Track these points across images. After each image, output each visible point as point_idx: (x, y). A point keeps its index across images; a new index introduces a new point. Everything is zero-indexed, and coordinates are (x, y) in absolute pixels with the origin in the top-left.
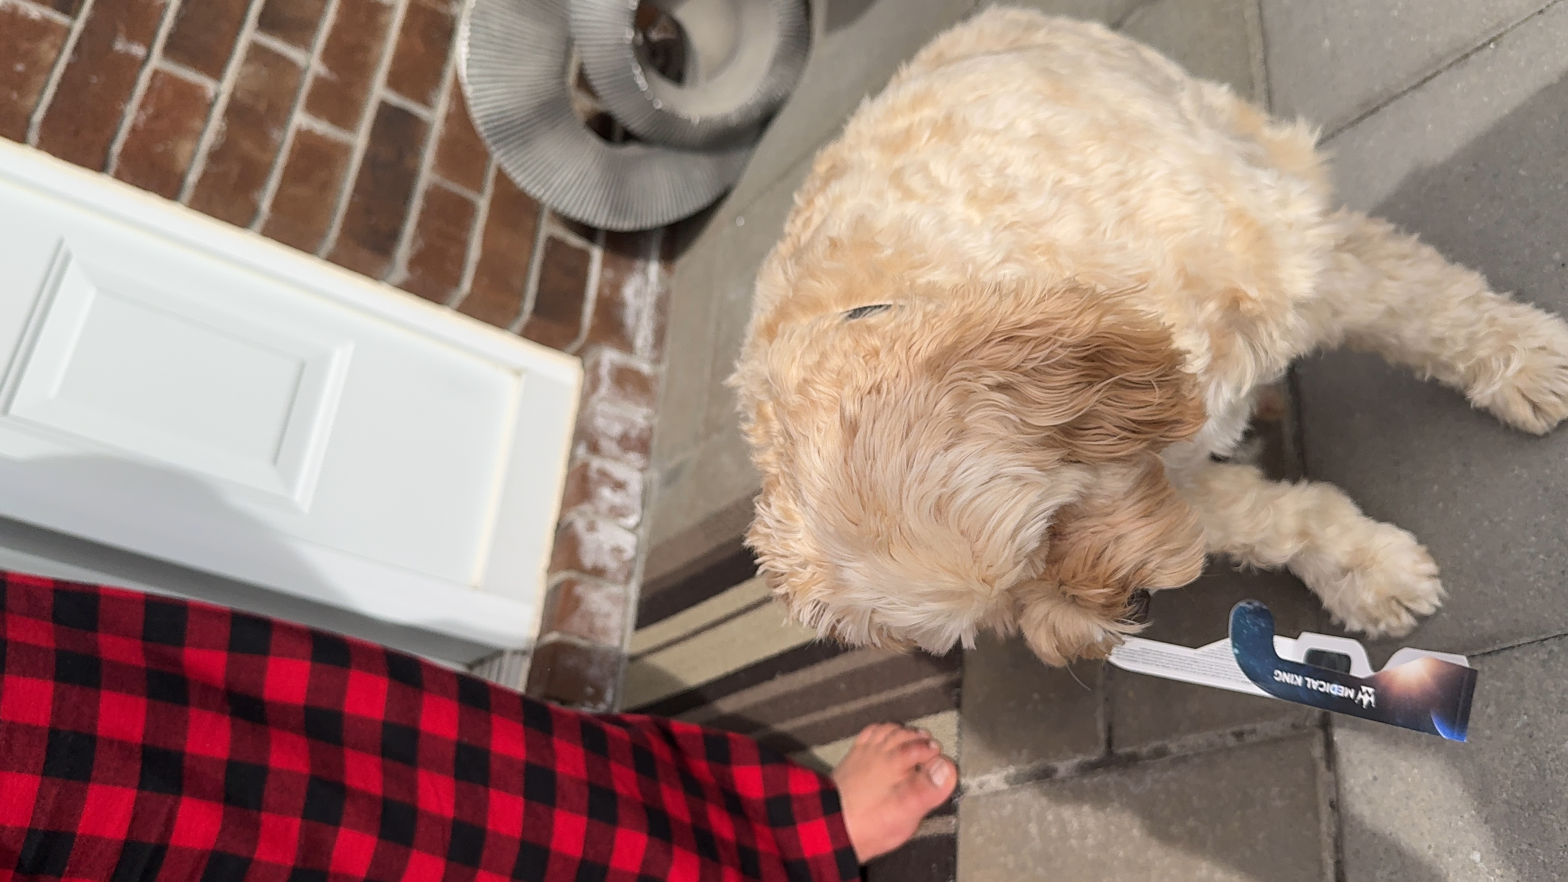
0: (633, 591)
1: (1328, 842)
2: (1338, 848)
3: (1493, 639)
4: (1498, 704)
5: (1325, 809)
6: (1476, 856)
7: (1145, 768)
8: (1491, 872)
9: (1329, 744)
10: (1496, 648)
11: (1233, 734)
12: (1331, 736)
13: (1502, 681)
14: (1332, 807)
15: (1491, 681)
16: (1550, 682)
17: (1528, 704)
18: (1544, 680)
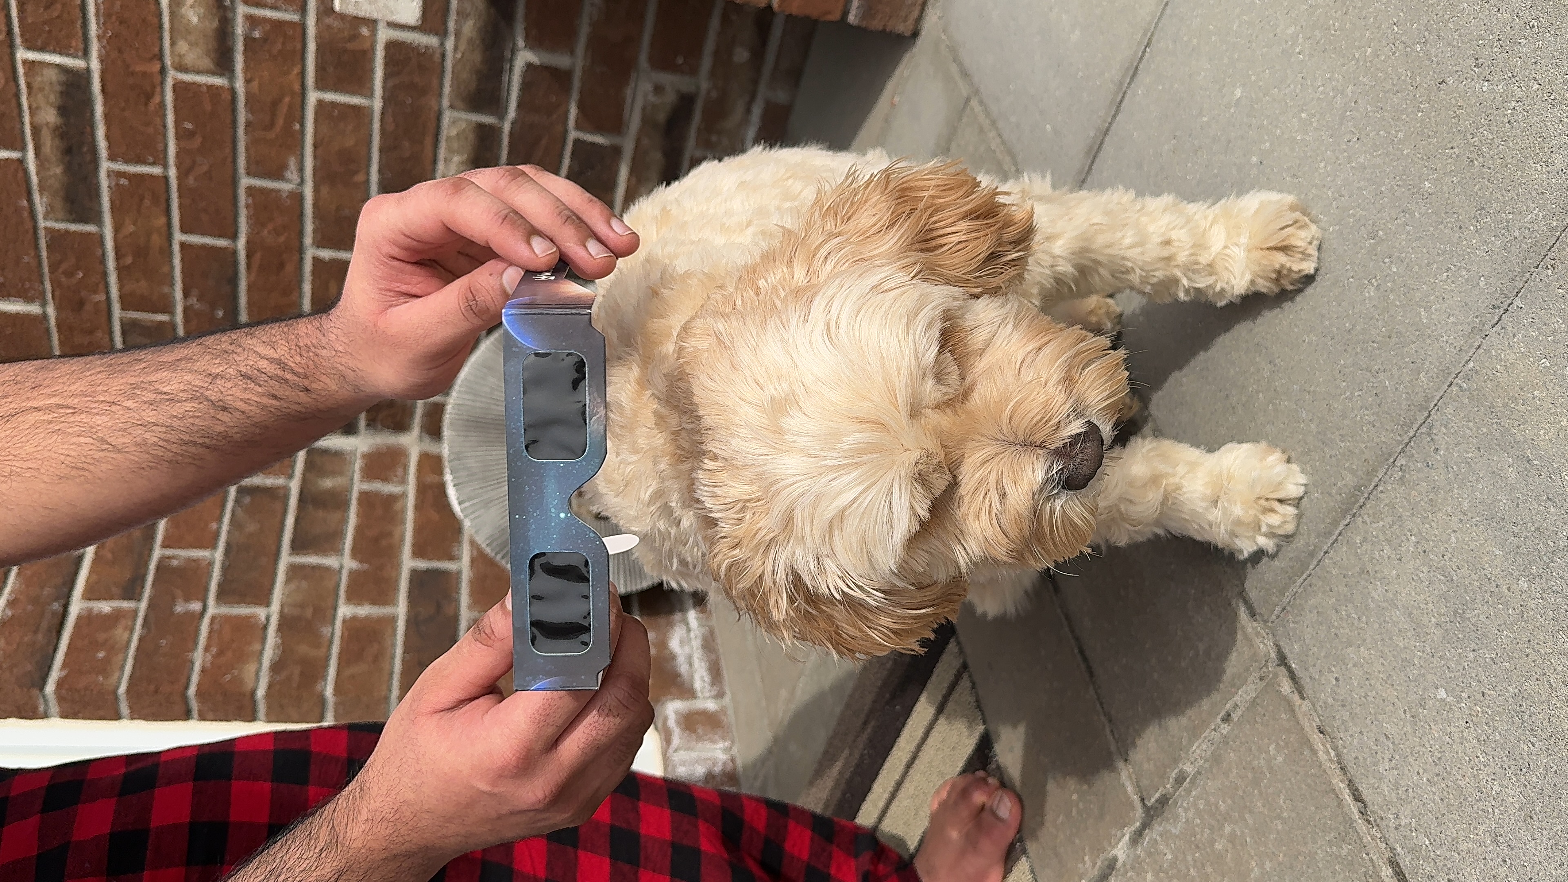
1: (1333, 768)
2: (1343, 769)
4: (1388, 541)
5: (1317, 739)
6: (1442, 694)
7: (1175, 802)
8: (1460, 699)
9: (1292, 675)
10: (1366, 495)
11: (1223, 720)
12: (1290, 666)
13: (1382, 519)
14: (1322, 733)
15: (1375, 525)
16: (1414, 493)
17: (1408, 525)
18: (1409, 495)
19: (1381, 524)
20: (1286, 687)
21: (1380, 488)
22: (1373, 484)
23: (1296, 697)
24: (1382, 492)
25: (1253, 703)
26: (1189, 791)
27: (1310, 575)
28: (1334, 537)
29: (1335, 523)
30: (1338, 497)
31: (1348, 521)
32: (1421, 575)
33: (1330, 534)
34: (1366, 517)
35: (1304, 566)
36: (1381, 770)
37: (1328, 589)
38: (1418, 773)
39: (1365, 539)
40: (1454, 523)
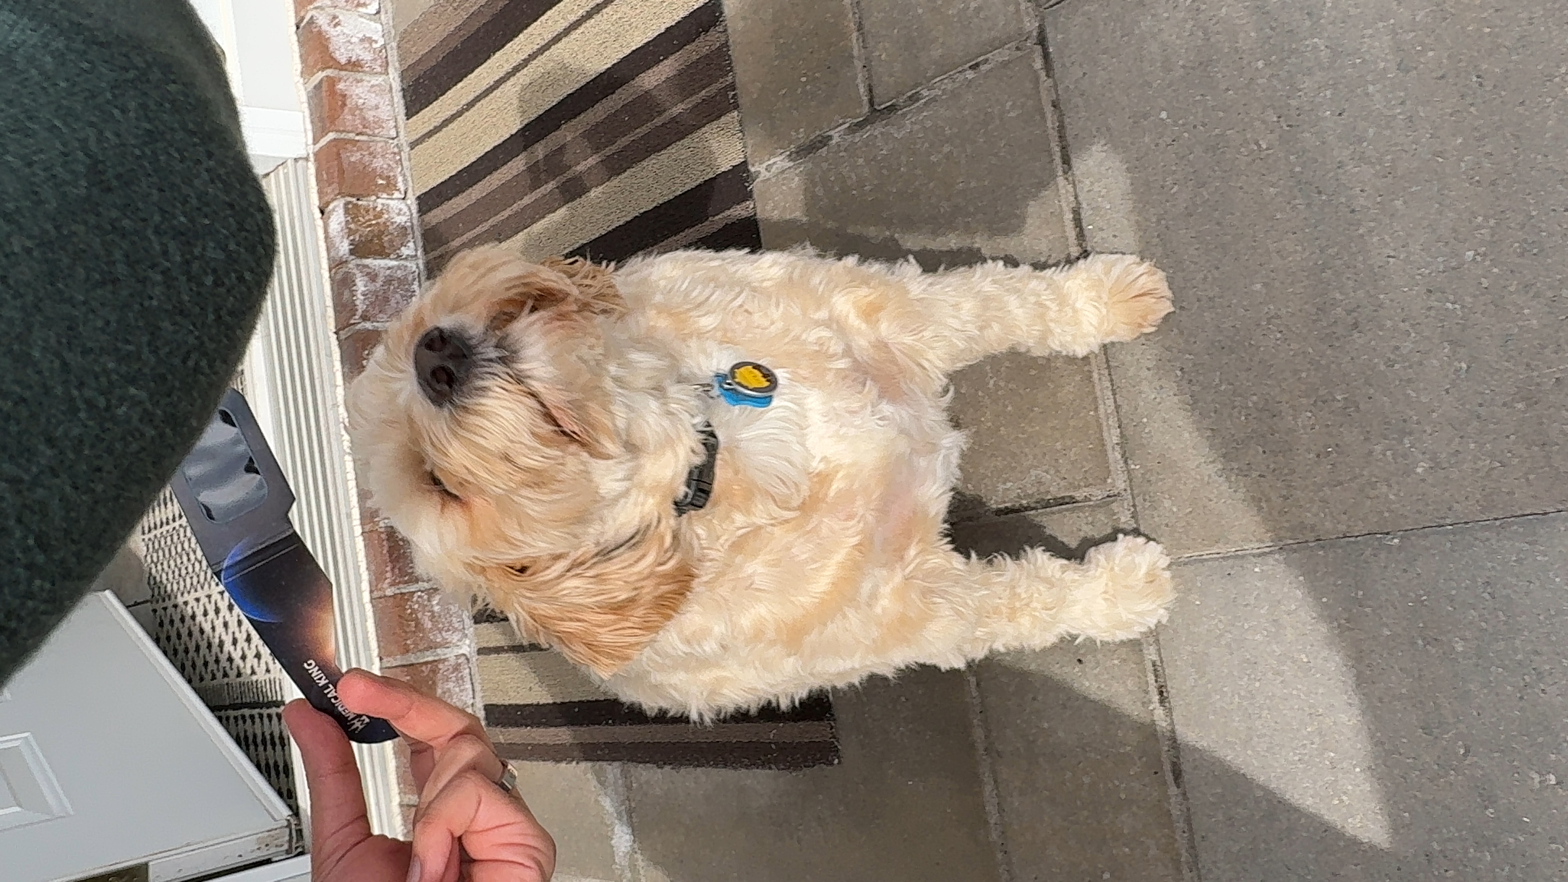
0: (394, 79)
1: (1054, 134)
2: (1062, 137)
5: (1049, 109)
6: (1164, 115)
7: (904, 115)
8: (1176, 124)
9: (1046, 56)
11: (970, 67)
12: (1048, 48)
14: (1054, 106)
20: (1038, 64)
23: (1043, 74)
25: (1005, 65)
26: (920, 110)
32: (1186, 26)
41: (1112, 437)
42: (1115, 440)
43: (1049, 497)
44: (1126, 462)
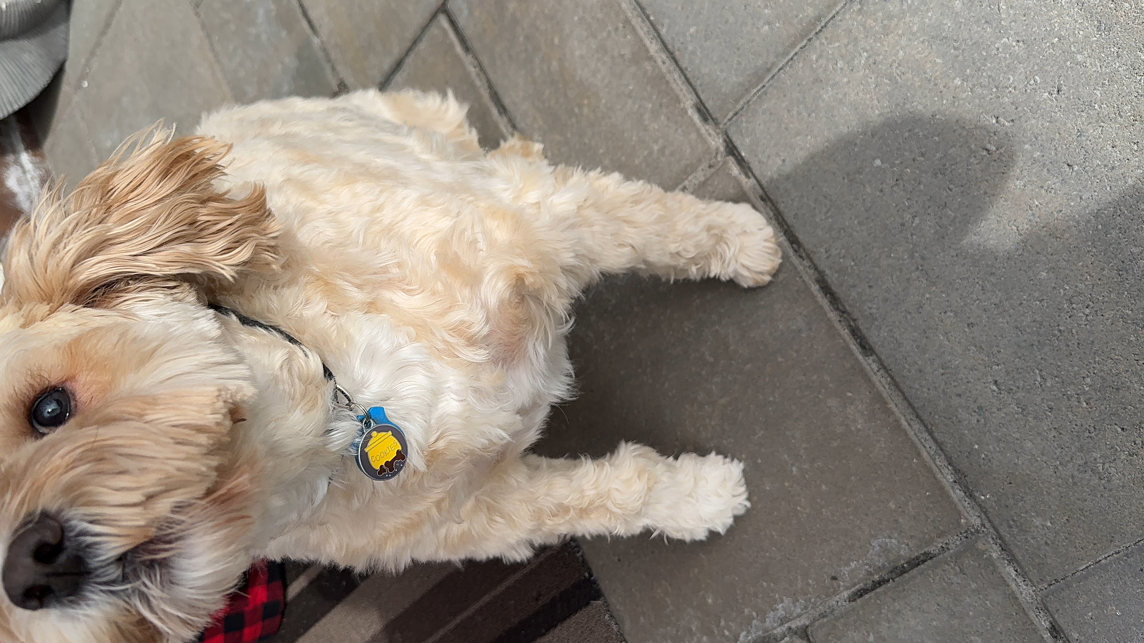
3: (818, 19)
4: (842, 57)
6: (878, 162)
8: (893, 165)
9: (740, 161)
10: (823, 24)
12: (740, 154)
13: (838, 41)
14: (764, 199)
15: (830, 46)
16: (869, 21)
17: (862, 44)
18: (866, 22)
19: (837, 44)
20: (735, 170)
21: (838, 18)
22: (831, 16)
24: (841, 20)
25: (702, 185)
27: (764, 86)
28: (790, 57)
29: (793, 45)
30: (799, 27)
31: (803, 43)
32: (869, 80)
33: (788, 53)
34: (824, 41)
35: (760, 79)
36: (817, 220)
37: (782, 95)
38: (851, 218)
39: (820, 56)
40: (904, 42)
41: (947, 477)
42: (950, 478)
43: (903, 562)
44: (971, 496)
